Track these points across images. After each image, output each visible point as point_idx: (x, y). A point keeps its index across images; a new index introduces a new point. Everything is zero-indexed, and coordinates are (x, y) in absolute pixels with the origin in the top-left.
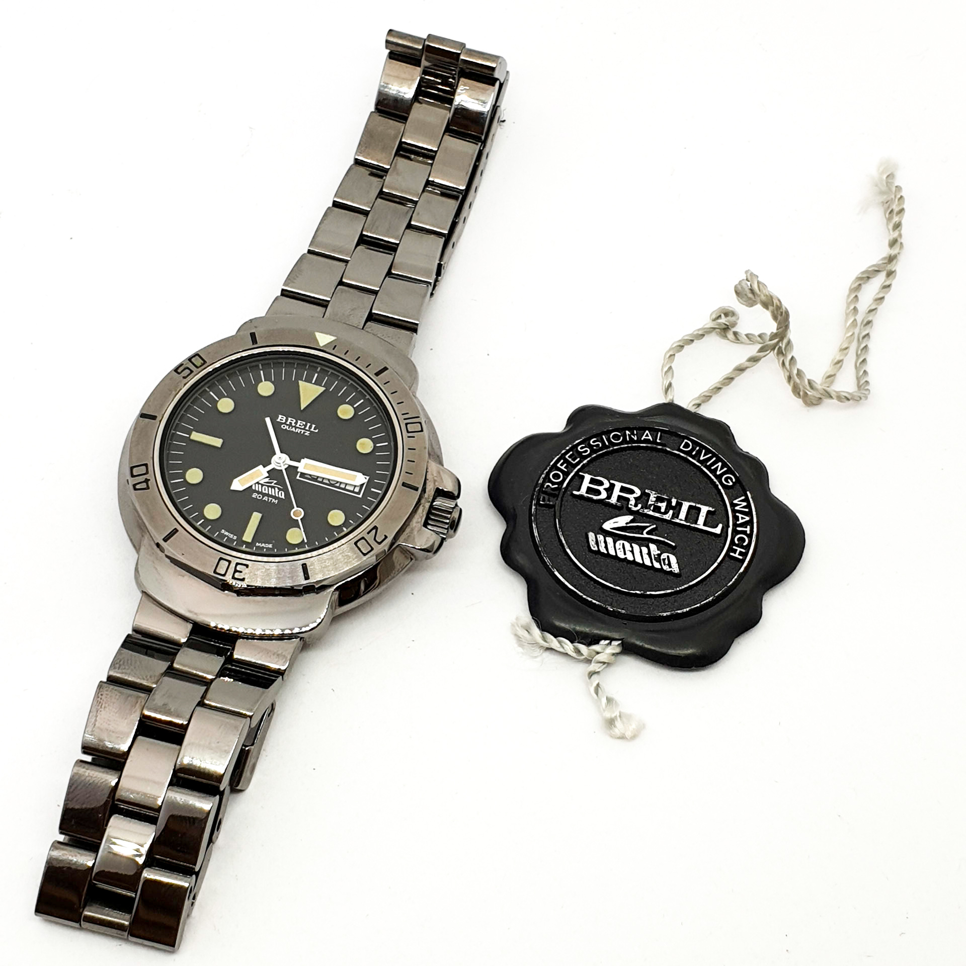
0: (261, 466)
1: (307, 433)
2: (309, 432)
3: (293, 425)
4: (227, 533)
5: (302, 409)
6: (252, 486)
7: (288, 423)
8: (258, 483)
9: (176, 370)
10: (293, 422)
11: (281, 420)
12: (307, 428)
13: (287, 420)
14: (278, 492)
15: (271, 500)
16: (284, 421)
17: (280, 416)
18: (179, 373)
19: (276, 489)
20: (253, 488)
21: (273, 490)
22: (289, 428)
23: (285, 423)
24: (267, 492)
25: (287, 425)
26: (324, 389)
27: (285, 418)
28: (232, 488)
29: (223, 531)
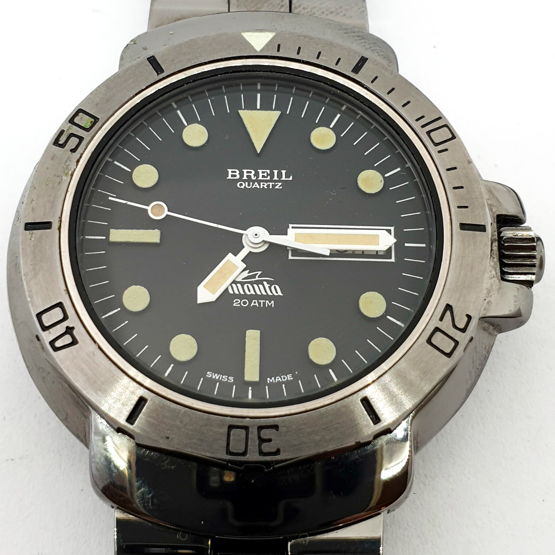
0: (230, 255)
1: (278, 186)
2: (280, 184)
3: (253, 178)
4: (216, 376)
5: (258, 152)
6: (227, 289)
7: (245, 178)
8: (234, 282)
9: (56, 142)
10: (252, 175)
11: (232, 176)
12: (276, 178)
13: (241, 174)
14: (270, 288)
15: (264, 303)
16: (238, 177)
17: (230, 171)
18: (62, 146)
19: (265, 283)
20: (231, 292)
21: (261, 286)
22: (249, 185)
23: (241, 179)
24: (252, 292)
25: (245, 181)
26: (278, 113)
27: (238, 172)
28: (200, 300)
29: (209, 374)
